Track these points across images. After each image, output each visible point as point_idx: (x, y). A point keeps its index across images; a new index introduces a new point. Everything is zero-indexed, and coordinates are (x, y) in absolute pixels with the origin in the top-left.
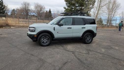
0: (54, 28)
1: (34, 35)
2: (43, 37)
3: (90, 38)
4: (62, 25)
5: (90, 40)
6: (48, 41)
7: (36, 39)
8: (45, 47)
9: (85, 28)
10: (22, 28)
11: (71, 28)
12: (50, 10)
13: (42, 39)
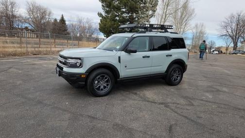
0: (119, 57)
1: (80, 74)
2: (99, 76)
3: (179, 75)
4: (135, 52)
5: (179, 78)
6: (107, 85)
7: (84, 83)
8: (103, 98)
9: (171, 56)
10: (15, 59)
11: (149, 57)
12: (63, 17)
13: (96, 82)
